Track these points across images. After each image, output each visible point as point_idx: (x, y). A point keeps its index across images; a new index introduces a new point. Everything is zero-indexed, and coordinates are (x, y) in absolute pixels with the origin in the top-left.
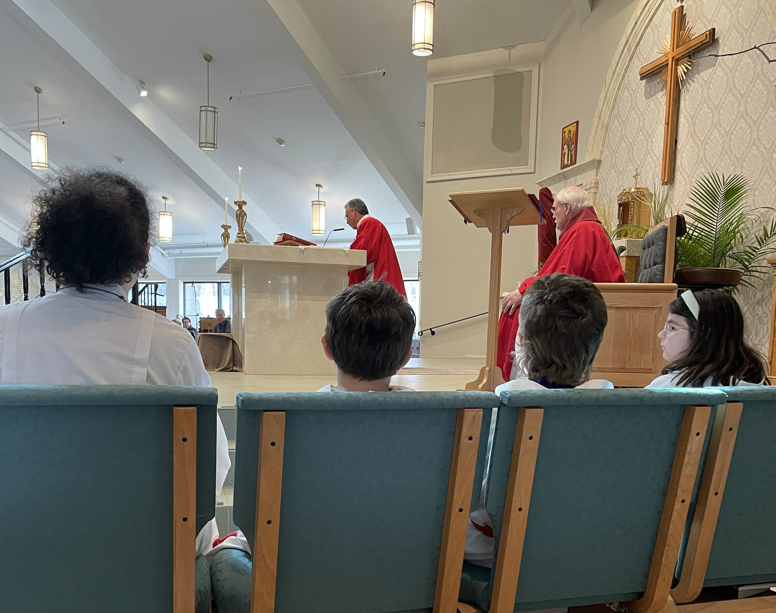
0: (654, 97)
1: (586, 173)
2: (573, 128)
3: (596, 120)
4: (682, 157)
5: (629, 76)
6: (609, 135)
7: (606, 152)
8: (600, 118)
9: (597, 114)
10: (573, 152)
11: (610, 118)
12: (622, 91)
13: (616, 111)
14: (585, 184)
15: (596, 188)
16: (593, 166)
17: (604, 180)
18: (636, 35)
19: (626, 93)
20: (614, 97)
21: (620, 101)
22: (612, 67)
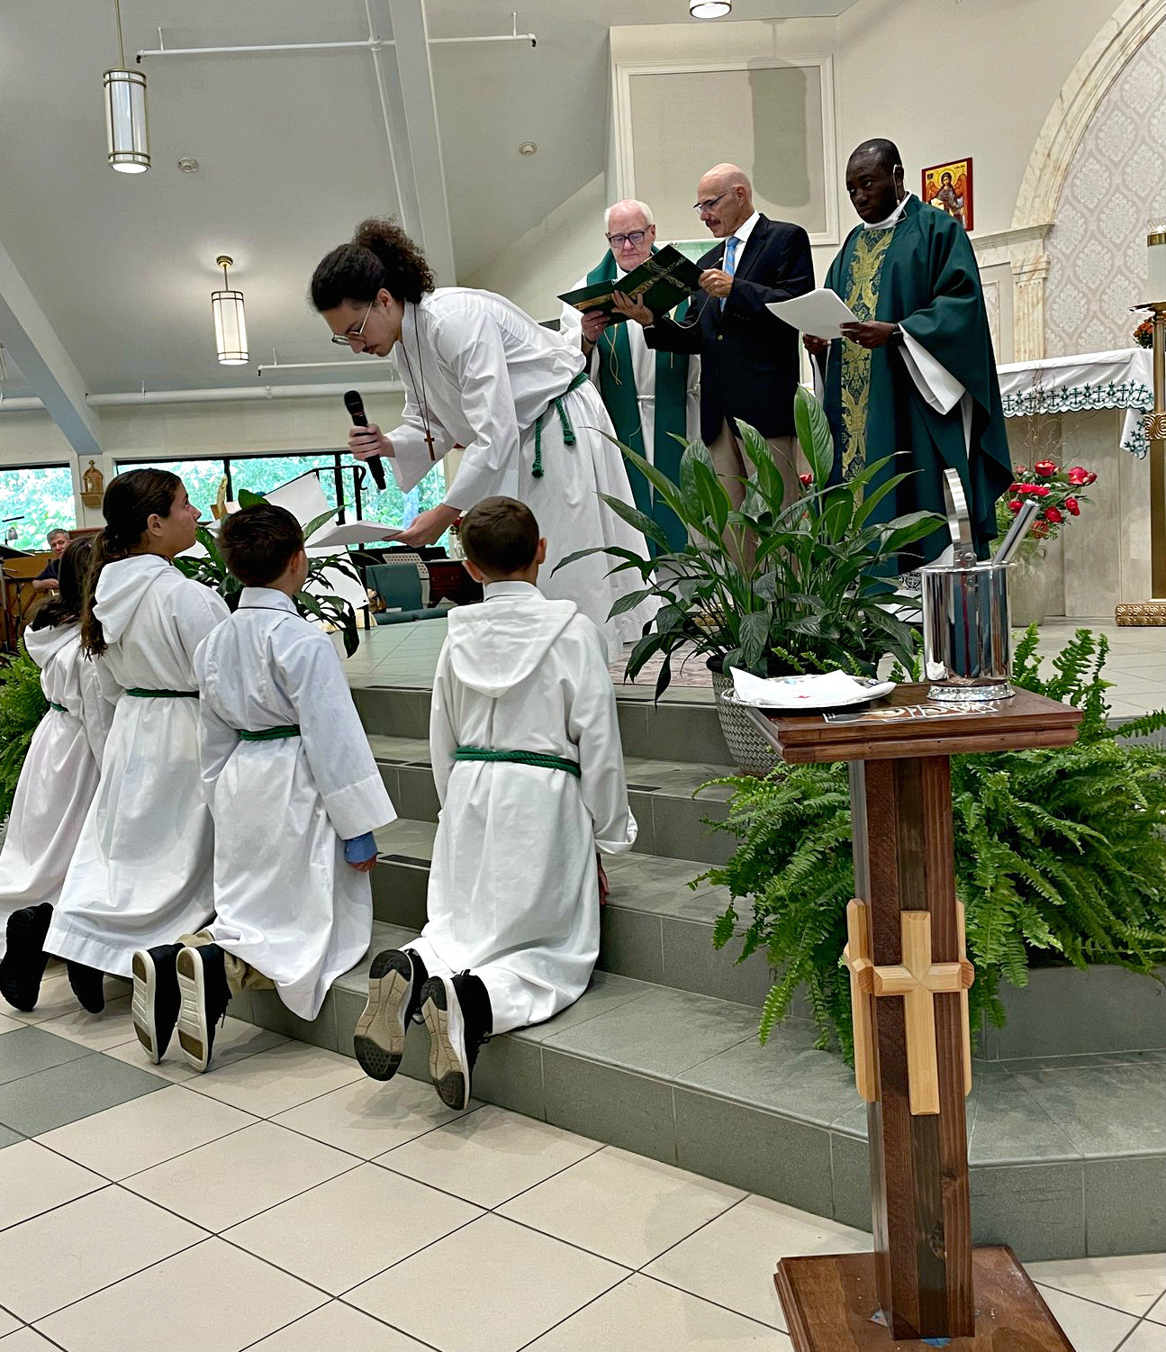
1: (1010, 246)
3: (1037, 160)
5: (1122, 89)
6: (1073, 185)
7: (1068, 211)
8: (1049, 155)
9: (1039, 146)
10: (963, 212)
11: (1073, 155)
12: (1103, 114)
13: (1091, 145)
14: (1018, 265)
15: (1047, 270)
16: (1037, 233)
17: (1068, 257)
18: (1142, 24)
19: (1118, 117)
20: (1084, 121)
21: (1100, 130)
22: (1078, 72)
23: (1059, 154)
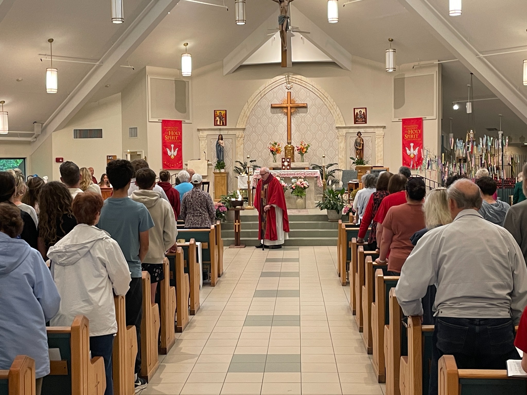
0: (276, 114)
1: (236, 131)
2: (223, 113)
3: (242, 114)
4: (294, 136)
5: (260, 103)
6: (249, 120)
7: (249, 126)
8: (245, 114)
9: (243, 111)
10: (224, 121)
11: (250, 114)
12: (256, 107)
13: (253, 113)
14: (238, 135)
15: (244, 137)
16: (242, 129)
17: (248, 135)
18: (265, 92)
19: (259, 108)
20: (252, 108)
21: (255, 110)
22: (251, 98)
23: (247, 113)
